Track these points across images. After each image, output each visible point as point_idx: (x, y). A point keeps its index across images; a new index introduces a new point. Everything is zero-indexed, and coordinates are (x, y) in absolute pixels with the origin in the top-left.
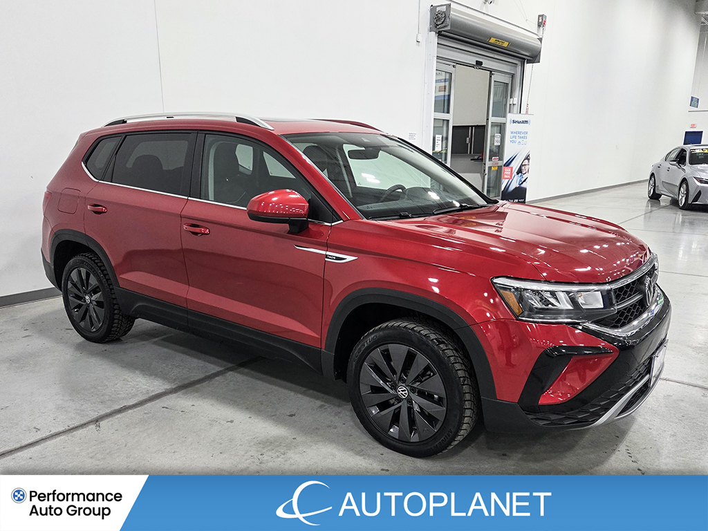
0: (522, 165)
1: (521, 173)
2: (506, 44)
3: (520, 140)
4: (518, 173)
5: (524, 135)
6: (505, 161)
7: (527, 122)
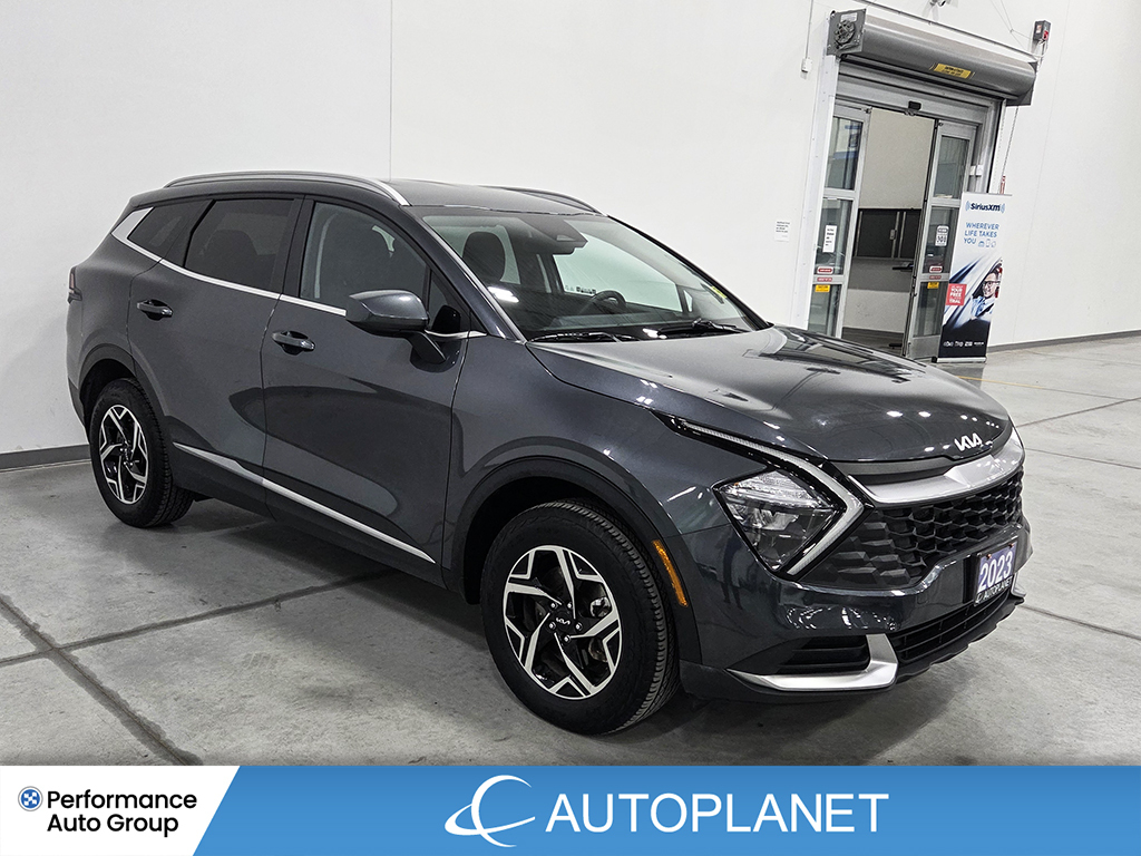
0: (984, 282)
1: (982, 296)
3: (984, 239)
4: (975, 296)
5: (990, 231)
6: (952, 275)
7: (997, 208)
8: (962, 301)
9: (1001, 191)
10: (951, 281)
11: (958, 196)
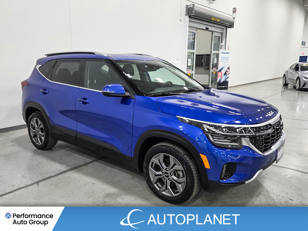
0: (226, 71)
1: (226, 75)
2: (219, 20)
3: (225, 61)
4: (224, 75)
5: (227, 59)
6: (219, 70)
7: (228, 53)
8: (221, 76)
10: (218, 72)
11: (218, 51)
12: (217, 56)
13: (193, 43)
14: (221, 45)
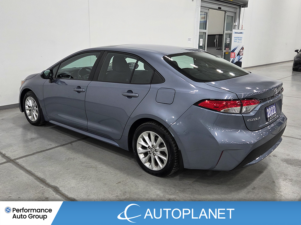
3: (239, 41)
4: (238, 55)
5: (240, 39)
7: (242, 33)
9: (242, 29)
10: (231, 52)
11: (232, 31)
12: (230, 36)
13: (205, 22)
14: (235, 25)
